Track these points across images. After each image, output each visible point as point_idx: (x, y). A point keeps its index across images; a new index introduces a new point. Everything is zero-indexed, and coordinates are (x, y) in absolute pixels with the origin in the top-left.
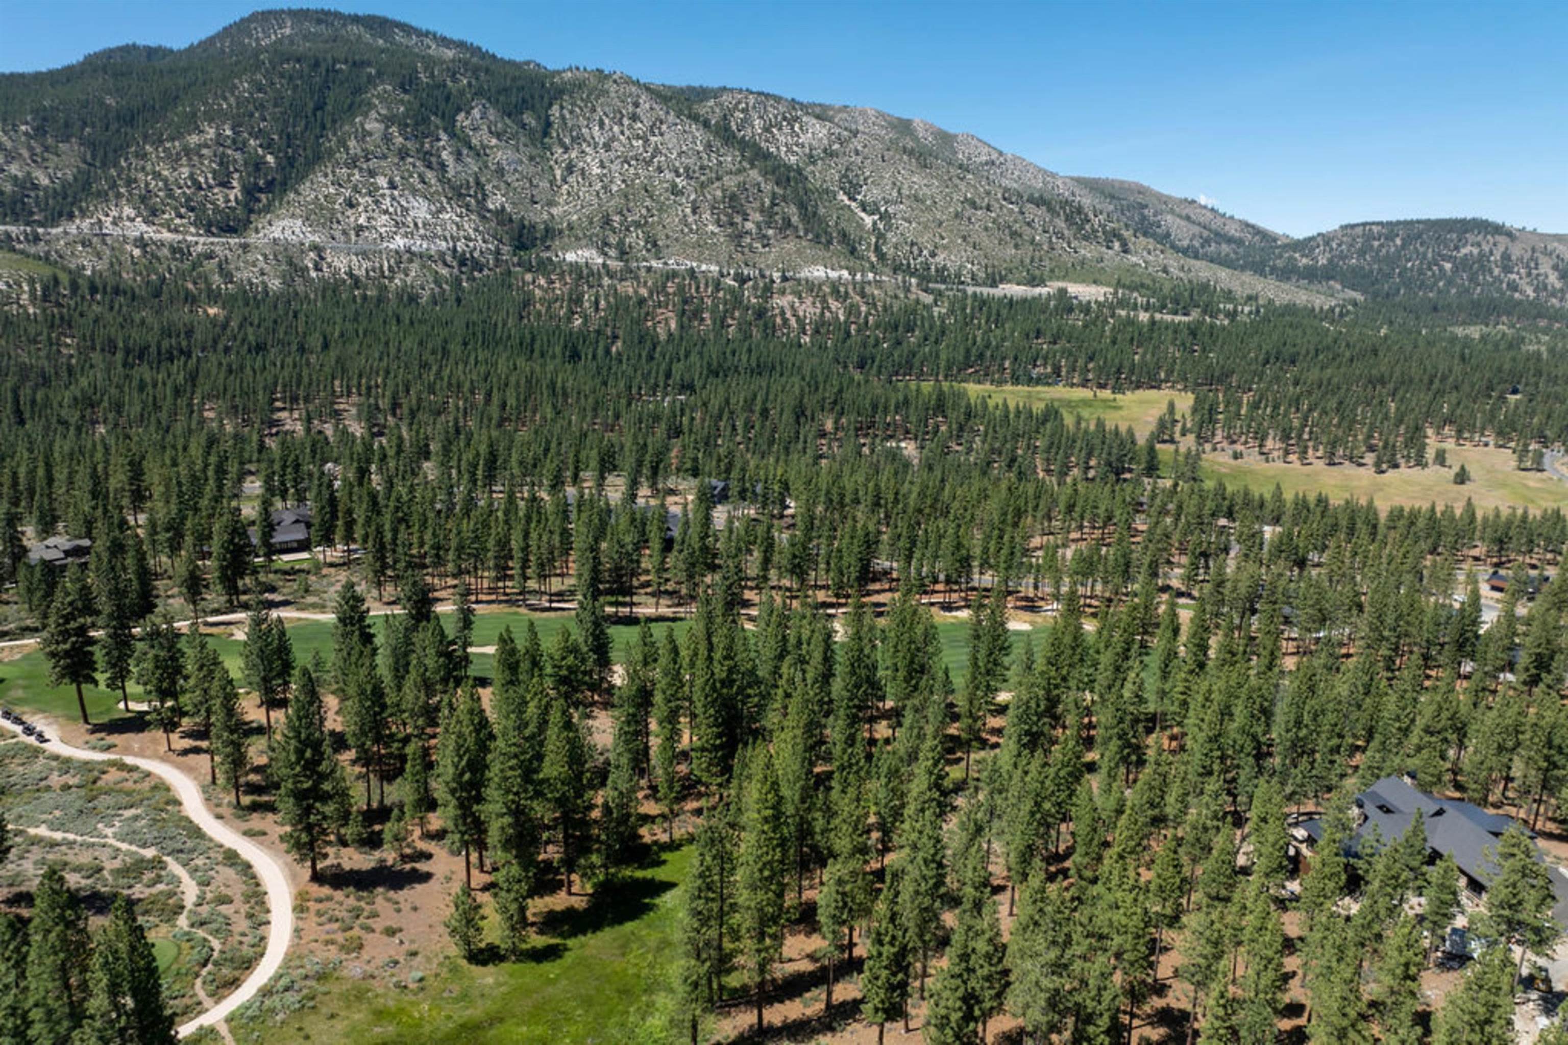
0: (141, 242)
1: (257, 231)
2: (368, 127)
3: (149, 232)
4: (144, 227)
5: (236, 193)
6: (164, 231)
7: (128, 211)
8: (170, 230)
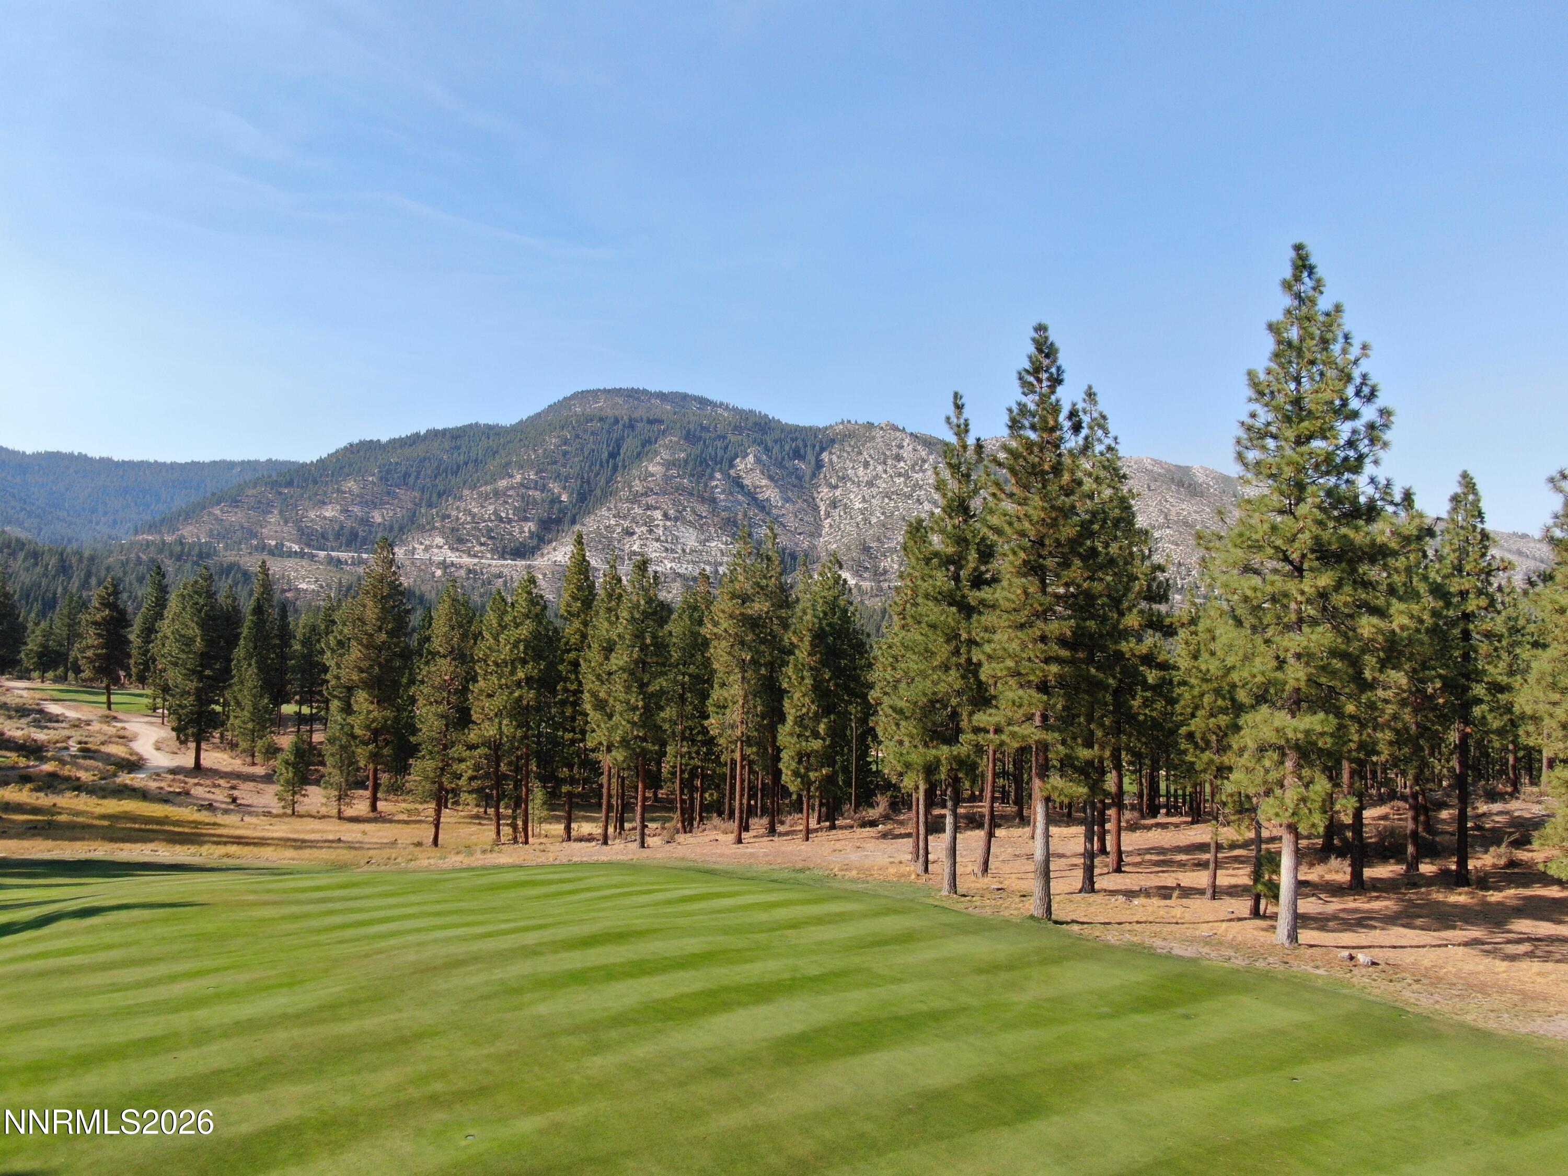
0: (444, 565)
1: (542, 555)
2: (650, 469)
3: (452, 557)
4: (449, 553)
5: (530, 526)
6: (464, 556)
7: (439, 540)
8: (469, 555)
